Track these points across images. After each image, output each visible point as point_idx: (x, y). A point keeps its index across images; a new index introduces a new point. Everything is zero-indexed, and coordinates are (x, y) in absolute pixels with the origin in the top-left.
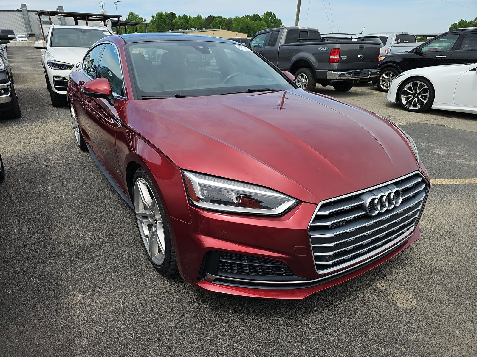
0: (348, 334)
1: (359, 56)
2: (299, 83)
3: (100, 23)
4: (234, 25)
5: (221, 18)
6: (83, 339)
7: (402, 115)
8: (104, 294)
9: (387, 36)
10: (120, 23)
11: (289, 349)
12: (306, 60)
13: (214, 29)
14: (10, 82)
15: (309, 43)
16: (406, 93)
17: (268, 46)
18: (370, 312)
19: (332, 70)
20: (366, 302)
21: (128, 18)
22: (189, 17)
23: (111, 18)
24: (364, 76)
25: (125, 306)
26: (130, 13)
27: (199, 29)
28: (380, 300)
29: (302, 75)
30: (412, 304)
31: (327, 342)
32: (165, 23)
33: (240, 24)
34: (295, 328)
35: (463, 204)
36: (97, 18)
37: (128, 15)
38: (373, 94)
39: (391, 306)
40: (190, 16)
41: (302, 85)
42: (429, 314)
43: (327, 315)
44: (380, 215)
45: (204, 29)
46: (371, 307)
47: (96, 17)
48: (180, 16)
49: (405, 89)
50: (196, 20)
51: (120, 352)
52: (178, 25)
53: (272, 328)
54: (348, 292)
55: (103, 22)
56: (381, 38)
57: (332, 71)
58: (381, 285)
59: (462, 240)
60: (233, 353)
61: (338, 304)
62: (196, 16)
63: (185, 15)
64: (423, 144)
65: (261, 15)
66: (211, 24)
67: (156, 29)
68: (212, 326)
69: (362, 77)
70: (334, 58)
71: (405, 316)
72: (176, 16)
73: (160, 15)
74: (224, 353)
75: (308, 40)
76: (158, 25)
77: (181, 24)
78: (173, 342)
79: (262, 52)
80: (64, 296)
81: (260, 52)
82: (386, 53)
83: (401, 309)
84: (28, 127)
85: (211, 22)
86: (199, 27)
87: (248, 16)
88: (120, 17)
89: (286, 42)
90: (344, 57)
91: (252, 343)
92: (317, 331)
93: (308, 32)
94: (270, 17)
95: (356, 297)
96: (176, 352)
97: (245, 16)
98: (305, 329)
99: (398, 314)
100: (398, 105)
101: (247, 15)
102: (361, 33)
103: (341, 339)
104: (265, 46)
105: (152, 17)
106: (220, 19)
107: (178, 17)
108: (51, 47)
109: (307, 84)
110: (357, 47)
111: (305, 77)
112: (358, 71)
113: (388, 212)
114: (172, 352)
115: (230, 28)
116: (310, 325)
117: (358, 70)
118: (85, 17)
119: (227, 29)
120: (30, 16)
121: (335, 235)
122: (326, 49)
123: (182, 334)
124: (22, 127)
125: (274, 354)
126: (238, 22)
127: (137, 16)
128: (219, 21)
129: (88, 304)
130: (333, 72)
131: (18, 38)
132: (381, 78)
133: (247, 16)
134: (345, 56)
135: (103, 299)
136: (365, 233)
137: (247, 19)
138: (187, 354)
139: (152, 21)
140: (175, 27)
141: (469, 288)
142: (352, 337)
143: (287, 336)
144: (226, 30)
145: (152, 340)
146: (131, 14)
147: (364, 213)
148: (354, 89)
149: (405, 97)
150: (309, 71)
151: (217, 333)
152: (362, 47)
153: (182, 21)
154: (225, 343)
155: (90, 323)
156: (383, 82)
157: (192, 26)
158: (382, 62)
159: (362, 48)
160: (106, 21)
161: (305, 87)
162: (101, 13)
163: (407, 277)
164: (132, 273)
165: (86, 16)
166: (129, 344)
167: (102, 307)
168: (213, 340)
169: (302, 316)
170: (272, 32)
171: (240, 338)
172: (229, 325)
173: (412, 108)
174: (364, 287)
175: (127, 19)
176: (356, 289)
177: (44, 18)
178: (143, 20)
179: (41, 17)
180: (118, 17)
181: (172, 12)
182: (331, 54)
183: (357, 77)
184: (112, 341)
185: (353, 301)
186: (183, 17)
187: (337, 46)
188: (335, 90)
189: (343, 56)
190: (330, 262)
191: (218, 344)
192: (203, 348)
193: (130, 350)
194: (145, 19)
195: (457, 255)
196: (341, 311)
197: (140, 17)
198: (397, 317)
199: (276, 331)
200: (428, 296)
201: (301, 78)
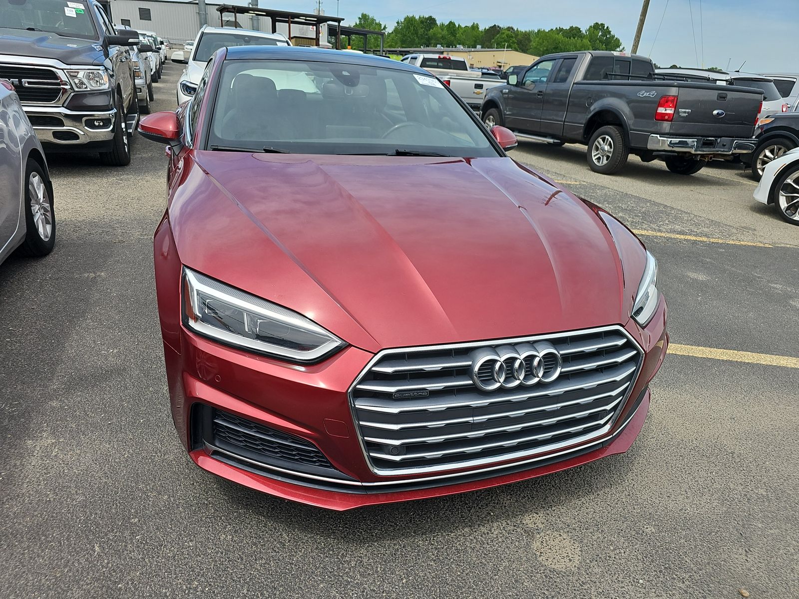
0: (421, 588)
1: (715, 112)
2: (598, 152)
3: (311, 29)
4: (533, 44)
5: (511, 30)
6: (15, 505)
7: (772, 228)
8: (85, 444)
9: (795, 80)
10: (341, 30)
11: (307, 590)
12: (615, 112)
13: (497, 48)
14: (115, 110)
15: (630, 81)
16: (789, 189)
17: (554, 82)
18: (484, 561)
19: (658, 134)
20: (487, 543)
21: (358, 24)
22: (457, 26)
23: (329, 21)
24: (722, 150)
25: (101, 469)
26: (363, 15)
27: (470, 48)
28: (515, 545)
29: (605, 137)
30: (569, 564)
31: (376, 593)
32: (417, 34)
33: (543, 42)
34: (337, 558)
35: (788, 408)
36: (306, 20)
37: (359, 18)
38: (739, 184)
39: (528, 560)
40: (459, 25)
41: (603, 156)
42: (590, 588)
43: (405, 550)
44: (501, 391)
45: (479, 47)
46: (489, 553)
47: (305, 18)
48: (443, 24)
49: (789, 181)
50: (469, 31)
51: (55, 534)
52: (437, 39)
53: (301, 551)
54: (467, 520)
55: (315, 27)
56: (777, 82)
57: (658, 136)
58: (533, 520)
59: (743, 471)
60: (214, 576)
61: (434, 536)
62: (470, 25)
63: (451, 22)
64: (778, 286)
65: (583, 30)
66: (493, 39)
67: (399, 44)
68: (209, 527)
69: (718, 151)
70: (664, 112)
71: (543, 581)
72: (436, 24)
73: (410, 21)
74: (201, 572)
75: (629, 76)
76: (404, 36)
77: (443, 38)
78: (137, 537)
79: (542, 92)
80: (29, 436)
81: (540, 92)
82: (783, 111)
83: (543, 569)
84: (129, 181)
85: (494, 35)
86: (473, 43)
87: (561, 30)
88: (342, 21)
89: (585, 78)
90: (685, 112)
91: (254, 568)
92: (370, 572)
93: (630, 62)
94: (600, 33)
95: (475, 531)
96: (133, 553)
97: (554, 29)
98: (353, 563)
99: (531, 576)
100: (771, 209)
101: (560, 28)
102: (738, 71)
103: (403, 595)
104: (549, 82)
105: (397, 23)
106: (509, 32)
107: (439, 25)
108: (194, 60)
109: (611, 155)
110: (713, 95)
111: (610, 141)
112: (711, 140)
113: (521, 388)
114: (125, 552)
115: (526, 47)
116: (365, 560)
117: (710, 138)
118: (288, 18)
119: (520, 49)
120: (208, 12)
121: (401, 412)
122: (653, 95)
123: (157, 529)
124: (121, 180)
125: (278, 592)
126: (540, 39)
127: (373, 20)
128: (507, 36)
129: (54, 454)
130: (660, 137)
131: (187, 45)
132: (761, 157)
133: (558, 28)
134: (687, 110)
135: (78, 452)
136: (471, 419)
137: (558, 34)
138: (147, 560)
139: (396, 30)
140: (432, 42)
141: (699, 561)
142: (423, 596)
143: (317, 568)
144: (517, 50)
145: (109, 527)
146: (364, 17)
147: (471, 382)
148: (704, 172)
149: (786, 196)
150: (617, 132)
151: (211, 539)
152: (724, 95)
153: (445, 32)
154: (212, 558)
155: (40, 483)
156: (763, 165)
157: (460, 41)
158: (769, 127)
159: (725, 98)
160: (319, 25)
161: (607, 160)
162: (315, 13)
163: (590, 516)
164: (142, 421)
165: (290, 17)
166: (73, 526)
167: (70, 463)
168: (196, 549)
169: (363, 541)
170: (565, 59)
171: (240, 555)
172: (236, 532)
173: (797, 217)
174: (500, 518)
175: (356, 24)
176: (483, 518)
177: (228, 17)
178: (382, 28)
179: (223, 14)
180: (339, 20)
181: (431, 17)
182: (660, 105)
183: (706, 151)
184: (53, 517)
185: (464, 536)
186: (447, 25)
187: (673, 91)
188: (667, 169)
189: (683, 110)
190: (397, 458)
191: (200, 556)
192: (174, 557)
193: (69, 535)
194: (385, 26)
195: (716, 496)
196: (432, 549)
197: (377, 21)
198: (526, 581)
199: (304, 556)
200: (610, 557)
201: (602, 142)
